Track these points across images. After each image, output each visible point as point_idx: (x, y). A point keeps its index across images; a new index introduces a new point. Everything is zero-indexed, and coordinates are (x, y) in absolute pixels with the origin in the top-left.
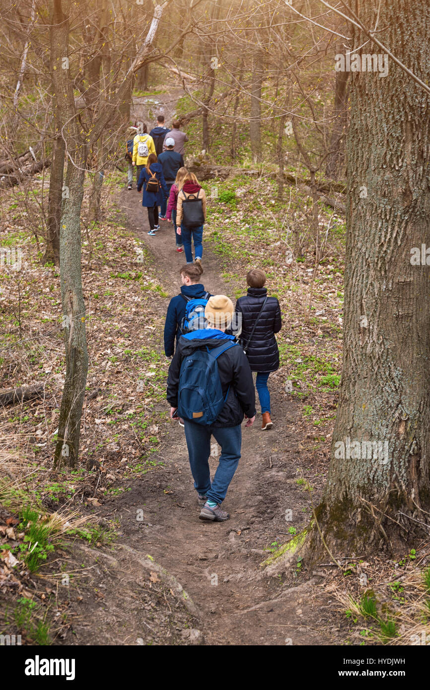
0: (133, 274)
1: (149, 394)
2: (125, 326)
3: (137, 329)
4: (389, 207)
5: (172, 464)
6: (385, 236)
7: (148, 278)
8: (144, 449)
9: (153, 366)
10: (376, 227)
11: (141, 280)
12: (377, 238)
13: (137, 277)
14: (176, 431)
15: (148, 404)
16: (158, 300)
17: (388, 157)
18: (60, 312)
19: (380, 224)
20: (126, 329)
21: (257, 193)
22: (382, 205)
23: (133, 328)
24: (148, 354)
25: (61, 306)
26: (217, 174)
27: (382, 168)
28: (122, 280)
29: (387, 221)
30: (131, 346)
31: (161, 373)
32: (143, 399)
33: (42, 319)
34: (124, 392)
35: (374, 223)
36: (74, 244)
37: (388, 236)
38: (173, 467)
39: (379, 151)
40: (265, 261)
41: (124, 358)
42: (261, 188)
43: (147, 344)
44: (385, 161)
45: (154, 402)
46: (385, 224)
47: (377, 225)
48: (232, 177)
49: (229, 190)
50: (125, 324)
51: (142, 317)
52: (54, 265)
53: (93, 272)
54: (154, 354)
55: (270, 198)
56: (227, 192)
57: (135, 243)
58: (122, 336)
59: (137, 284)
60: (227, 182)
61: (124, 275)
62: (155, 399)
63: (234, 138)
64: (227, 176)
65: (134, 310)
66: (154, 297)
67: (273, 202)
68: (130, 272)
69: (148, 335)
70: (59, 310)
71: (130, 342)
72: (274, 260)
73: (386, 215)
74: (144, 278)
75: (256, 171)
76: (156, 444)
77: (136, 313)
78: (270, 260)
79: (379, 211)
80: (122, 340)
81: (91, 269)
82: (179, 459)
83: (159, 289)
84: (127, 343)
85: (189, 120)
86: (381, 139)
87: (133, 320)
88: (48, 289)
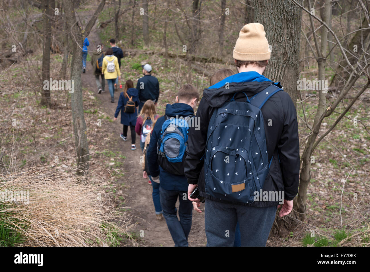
0: (93, 111)
1: (113, 174)
2: (93, 139)
3: (99, 140)
4: (276, 61)
5: (134, 210)
6: (275, 75)
7: (100, 112)
8: (117, 203)
9: (112, 159)
10: (270, 71)
11: (97, 113)
12: (270, 76)
13: (95, 112)
14: (132, 193)
15: (114, 180)
16: (108, 124)
17: (276, 36)
18: (54, 133)
19: (272, 69)
20: (93, 141)
21: (153, 63)
22: (272, 60)
23: (98, 140)
24: (109, 153)
25: (54, 130)
26: (129, 54)
27: (273, 42)
28: (86, 114)
29: (275, 68)
30: (98, 149)
31: (118, 163)
32: (110, 177)
33: (44, 137)
34: (99, 174)
35: (269, 69)
36: (79, 92)
37: (276, 75)
38: (136, 211)
39: (271, 34)
40: (163, 100)
41: (95, 156)
42: (155, 61)
43: (106, 148)
44: (274, 38)
45: (117, 178)
46: (274, 70)
47: (270, 70)
48: (138, 55)
49: (137, 62)
50: (92, 138)
51: (101, 134)
52: (47, 107)
53: (69, 111)
54: (112, 153)
55: (161, 66)
56: (136, 64)
57: (89, 93)
58: (92, 144)
59: (95, 115)
60: (135, 58)
61: (87, 111)
62: (117, 177)
63: (133, 34)
64: (135, 55)
65: (96, 130)
66: (106, 122)
67: (162, 68)
68: (90, 110)
69: (107, 143)
70: (53, 132)
71: (97, 147)
72: (168, 100)
73: (275, 65)
74: (99, 113)
75: (151, 52)
76: (123, 200)
77: (98, 132)
78: (166, 100)
79: (271, 63)
80: (92, 146)
81: (68, 109)
82: (137, 207)
83: (108, 118)
84: (96, 148)
85: (106, 25)
86: (272, 28)
87: (97, 135)
88: (45, 121)
